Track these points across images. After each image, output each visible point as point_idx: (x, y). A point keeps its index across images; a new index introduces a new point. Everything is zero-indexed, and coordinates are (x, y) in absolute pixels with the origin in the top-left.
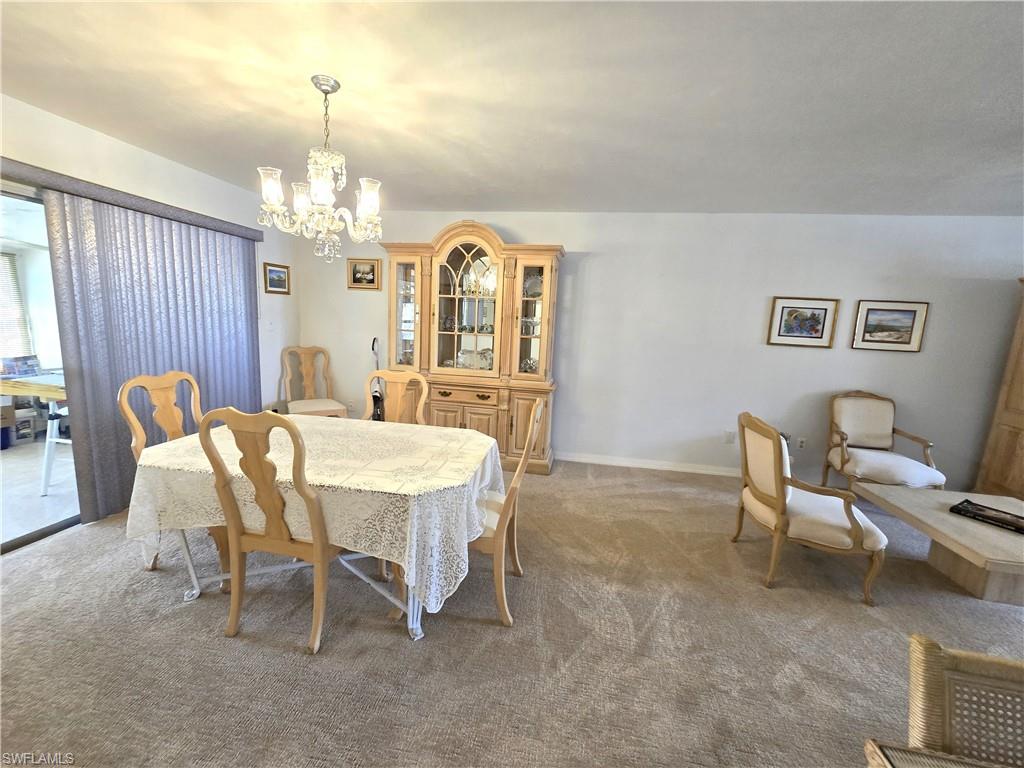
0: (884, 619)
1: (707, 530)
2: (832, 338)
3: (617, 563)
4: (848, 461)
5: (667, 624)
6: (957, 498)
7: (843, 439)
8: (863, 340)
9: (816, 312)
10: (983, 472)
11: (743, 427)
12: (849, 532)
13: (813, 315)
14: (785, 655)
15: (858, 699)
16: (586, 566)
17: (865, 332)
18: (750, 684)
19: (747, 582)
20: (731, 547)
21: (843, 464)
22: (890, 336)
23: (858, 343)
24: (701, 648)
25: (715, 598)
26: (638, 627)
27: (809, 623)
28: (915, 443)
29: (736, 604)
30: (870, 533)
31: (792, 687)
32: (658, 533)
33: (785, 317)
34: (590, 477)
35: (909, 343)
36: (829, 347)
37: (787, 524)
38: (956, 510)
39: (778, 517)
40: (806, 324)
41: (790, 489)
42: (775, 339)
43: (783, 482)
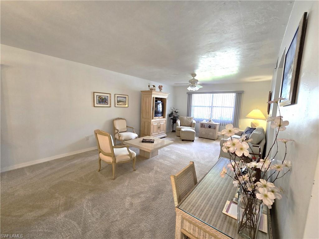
0: (138, 173)
1: (89, 172)
2: (110, 104)
3: (59, 204)
4: (120, 136)
5: (90, 213)
6: (141, 139)
7: (118, 131)
8: (117, 105)
9: (106, 97)
10: (141, 132)
11: (96, 134)
12: (129, 155)
13: (105, 98)
14: (125, 196)
15: (142, 195)
16: (44, 215)
17: (117, 102)
18: (121, 212)
19: (108, 182)
20: (99, 173)
21: (119, 138)
22: (122, 103)
23: (116, 106)
24: (104, 212)
25: (101, 193)
26: (79, 224)
27: (126, 184)
28: (131, 129)
29: (108, 191)
30: (133, 153)
31: (130, 204)
32: (72, 182)
33: (98, 98)
34: (28, 174)
35: (126, 105)
36: (110, 107)
37: (115, 160)
38: (143, 142)
39: (113, 159)
40: (103, 100)
41: (114, 149)
42: (96, 105)
43: (112, 148)
